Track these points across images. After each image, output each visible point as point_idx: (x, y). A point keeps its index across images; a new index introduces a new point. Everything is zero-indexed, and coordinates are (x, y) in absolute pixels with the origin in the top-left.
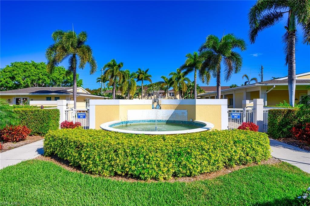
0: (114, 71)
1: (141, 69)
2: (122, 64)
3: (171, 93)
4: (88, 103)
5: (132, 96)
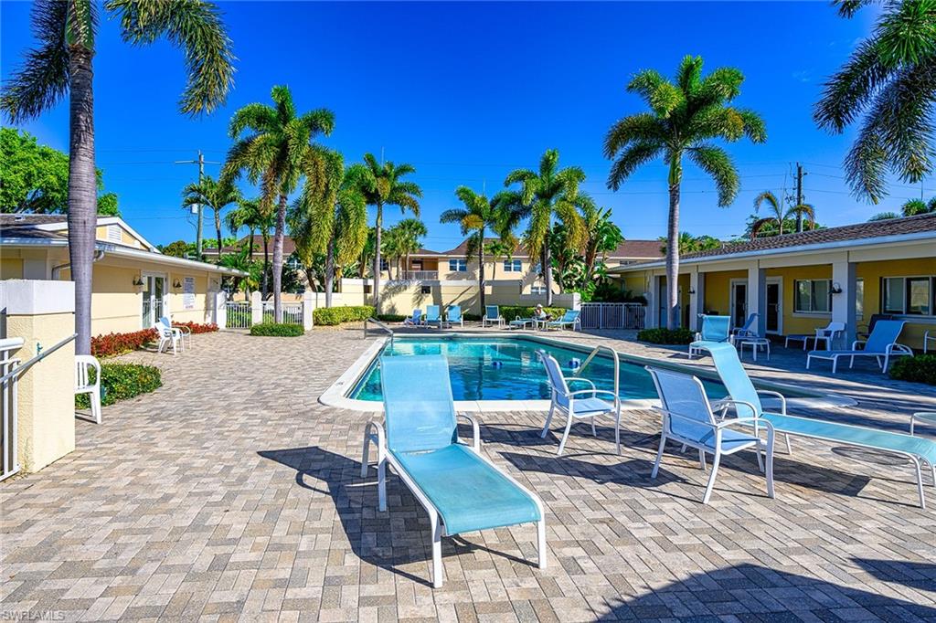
0: (291, 142)
1: (375, 157)
2: (329, 118)
3: (455, 262)
4: (153, 297)
5: (336, 269)
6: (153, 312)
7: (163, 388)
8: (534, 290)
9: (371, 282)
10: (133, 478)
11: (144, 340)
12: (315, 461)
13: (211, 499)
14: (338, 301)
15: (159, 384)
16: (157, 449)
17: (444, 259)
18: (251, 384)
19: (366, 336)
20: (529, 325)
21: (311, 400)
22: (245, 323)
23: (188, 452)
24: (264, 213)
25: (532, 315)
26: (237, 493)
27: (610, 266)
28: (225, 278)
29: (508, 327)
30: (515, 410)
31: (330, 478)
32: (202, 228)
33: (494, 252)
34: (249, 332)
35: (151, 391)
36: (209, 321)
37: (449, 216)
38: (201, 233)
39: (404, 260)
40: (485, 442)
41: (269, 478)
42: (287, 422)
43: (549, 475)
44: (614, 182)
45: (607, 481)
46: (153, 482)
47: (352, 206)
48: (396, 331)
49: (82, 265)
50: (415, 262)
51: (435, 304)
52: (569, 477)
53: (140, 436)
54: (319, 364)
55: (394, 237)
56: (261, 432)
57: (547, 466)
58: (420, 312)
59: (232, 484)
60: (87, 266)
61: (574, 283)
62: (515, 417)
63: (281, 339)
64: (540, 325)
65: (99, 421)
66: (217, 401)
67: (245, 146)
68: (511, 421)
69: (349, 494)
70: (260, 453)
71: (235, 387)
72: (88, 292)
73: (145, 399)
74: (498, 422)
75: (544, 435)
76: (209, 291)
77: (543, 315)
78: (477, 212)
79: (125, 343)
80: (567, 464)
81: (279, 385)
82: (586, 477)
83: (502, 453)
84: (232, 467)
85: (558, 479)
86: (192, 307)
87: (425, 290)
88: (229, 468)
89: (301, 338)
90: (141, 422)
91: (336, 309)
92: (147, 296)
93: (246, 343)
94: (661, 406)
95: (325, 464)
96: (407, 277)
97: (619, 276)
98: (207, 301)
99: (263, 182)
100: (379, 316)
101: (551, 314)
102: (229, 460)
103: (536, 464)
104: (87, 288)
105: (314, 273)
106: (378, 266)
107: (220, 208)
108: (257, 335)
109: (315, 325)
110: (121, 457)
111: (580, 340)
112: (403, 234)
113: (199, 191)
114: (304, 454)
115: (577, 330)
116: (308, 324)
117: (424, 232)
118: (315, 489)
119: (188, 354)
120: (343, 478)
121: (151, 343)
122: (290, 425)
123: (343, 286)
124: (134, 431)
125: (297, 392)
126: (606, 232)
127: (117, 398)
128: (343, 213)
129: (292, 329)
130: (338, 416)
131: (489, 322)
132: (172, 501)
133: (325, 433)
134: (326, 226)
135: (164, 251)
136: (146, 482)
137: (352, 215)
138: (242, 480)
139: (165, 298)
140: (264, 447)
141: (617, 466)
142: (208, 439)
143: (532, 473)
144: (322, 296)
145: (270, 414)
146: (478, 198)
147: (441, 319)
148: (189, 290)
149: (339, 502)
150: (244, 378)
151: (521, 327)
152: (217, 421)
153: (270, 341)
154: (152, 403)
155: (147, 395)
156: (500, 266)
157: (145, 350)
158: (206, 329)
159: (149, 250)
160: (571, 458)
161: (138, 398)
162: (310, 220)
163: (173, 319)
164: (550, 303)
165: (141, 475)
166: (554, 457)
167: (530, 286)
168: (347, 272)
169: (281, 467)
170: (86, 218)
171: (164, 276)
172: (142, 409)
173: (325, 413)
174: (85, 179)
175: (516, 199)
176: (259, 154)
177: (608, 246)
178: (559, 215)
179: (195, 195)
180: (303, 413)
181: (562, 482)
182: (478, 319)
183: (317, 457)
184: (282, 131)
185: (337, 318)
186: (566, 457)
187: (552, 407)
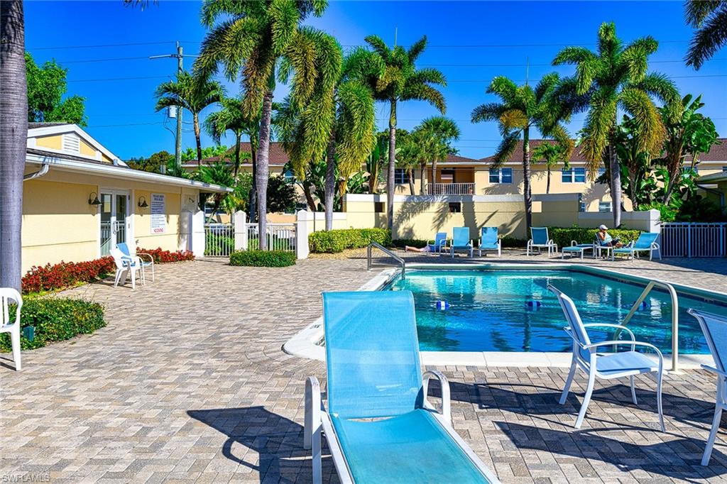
1: (382, 41)
3: (497, 171)
4: (114, 219)
5: (340, 183)
6: (114, 237)
7: (106, 329)
8: (604, 207)
9: (383, 198)
10: (32, 438)
11: (100, 271)
12: (253, 425)
13: (112, 469)
14: (340, 222)
15: (100, 324)
16: (72, 404)
17: (482, 168)
18: (210, 325)
19: (370, 266)
20: (588, 253)
21: (272, 347)
22: (227, 250)
23: (107, 408)
24: (249, 116)
25: (594, 239)
26: (146, 462)
27: (702, 173)
28: (204, 195)
29: (560, 255)
30: (533, 365)
31: (266, 447)
32: (181, 135)
33: (548, 158)
34: (228, 260)
35: (91, 333)
36: (183, 248)
37: (483, 113)
38: (181, 141)
39: (430, 170)
40: (481, 408)
41: (191, 444)
42: (236, 374)
43: (556, 455)
44: (696, 58)
45: (635, 467)
46: (54, 444)
47: (356, 103)
48: (408, 260)
49: (10, 182)
50: (445, 171)
51: (466, 226)
52: (582, 460)
53: (58, 387)
54: (302, 301)
55: (416, 141)
56: (201, 386)
57: (556, 443)
58: (445, 235)
59: (144, 451)
60: (16, 182)
61: (652, 197)
62: (531, 375)
63: (265, 270)
64: (604, 252)
65: (18, 367)
66: (162, 345)
67: (221, 32)
68: (523, 381)
69: (282, 470)
70: (191, 414)
71: (189, 329)
72: (17, 213)
73: (81, 341)
74: (506, 381)
75: (563, 401)
76: (184, 210)
77: (608, 239)
78: (519, 106)
79: (77, 274)
80: (585, 441)
81: (241, 327)
82: (607, 460)
83: (498, 423)
84: (149, 429)
85: (566, 461)
86: (161, 230)
87: (454, 207)
88: (146, 430)
89: (291, 269)
90: (65, 370)
91: (337, 231)
92: (106, 217)
93: (221, 275)
94: (713, 365)
95: (265, 430)
96: (434, 191)
97: (715, 186)
98: (180, 223)
99: (244, 78)
100: (395, 242)
101: (618, 237)
102: (149, 420)
103: (542, 439)
104: (16, 208)
105: (313, 187)
106: (393, 177)
107: (200, 110)
108: (237, 265)
109: (312, 252)
110: (28, 412)
111: (655, 273)
112: (427, 137)
113: (174, 90)
114: (243, 415)
115: (655, 259)
116: (303, 251)
117: (455, 133)
118: (241, 462)
119: (149, 288)
120: (282, 448)
121: (109, 274)
122: (239, 377)
123: (348, 203)
124: (55, 380)
125: (260, 337)
126: (696, 127)
127: (48, 340)
128: (346, 113)
129: (281, 256)
130: (300, 368)
131: (537, 248)
132: (67, 469)
133: (277, 389)
134: (323, 129)
135: (132, 164)
136: (45, 444)
137: (356, 114)
138: (157, 446)
139: (128, 219)
140: (198, 405)
141: (656, 448)
142: (135, 393)
143: (531, 452)
144: (321, 215)
145: (219, 363)
146: (520, 88)
147: (471, 245)
148: (157, 210)
149: (267, 479)
150: (204, 318)
151: (578, 255)
152: (152, 371)
153: (251, 271)
154: (87, 347)
155: (84, 337)
156: (557, 176)
157: (101, 283)
158: (179, 257)
159: (112, 163)
160: (594, 433)
161: (73, 340)
162: (304, 121)
163: (138, 245)
164: (618, 224)
165: (44, 434)
166: (570, 430)
167: (597, 201)
168: (354, 186)
169: (209, 431)
170: (14, 125)
171: (127, 194)
172: (72, 354)
173: (285, 363)
174: (13, 79)
175: (569, 87)
176: (237, 43)
177: (699, 147)
178: (627, 107)
179: (171, 95)
180: (259, 363)
181: (572, 466)
182: (521, 244)
183: (259, 420)
184: (264, 14)
185: (339, 244)
186: (586, 431)
187: (574, 362)
